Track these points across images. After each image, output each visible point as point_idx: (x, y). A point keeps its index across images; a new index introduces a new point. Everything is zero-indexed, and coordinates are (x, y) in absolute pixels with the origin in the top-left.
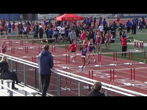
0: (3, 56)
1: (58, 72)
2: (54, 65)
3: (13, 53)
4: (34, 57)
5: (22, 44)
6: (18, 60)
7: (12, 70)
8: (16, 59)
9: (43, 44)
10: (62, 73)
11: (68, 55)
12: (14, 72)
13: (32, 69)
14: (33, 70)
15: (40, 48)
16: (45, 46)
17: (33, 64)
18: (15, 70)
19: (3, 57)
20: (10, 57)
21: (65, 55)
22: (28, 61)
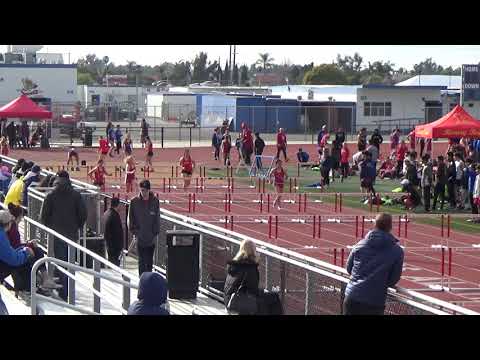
0: (244, 242)
1: (415, 299)
2: (402, 277)
3: (272, 232)
4: (339, 250)
5: (303, 205)
6: (288, 256)
7: (270, 288)
8: (281, 253)
9: (371, 210)
10: (428, 304)
11: (446, 248)
12: (275, 295)
13: (331, 289)
14: (335, 291)
15: (360, 220)
16: (378, 216)
17: (335, 272)
18: (277, 289)
19: (242, 244)
20: (263, 247)
21: (439, 246)
22: (313, 257)
